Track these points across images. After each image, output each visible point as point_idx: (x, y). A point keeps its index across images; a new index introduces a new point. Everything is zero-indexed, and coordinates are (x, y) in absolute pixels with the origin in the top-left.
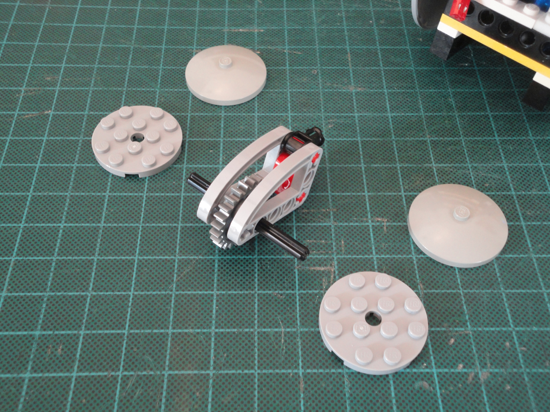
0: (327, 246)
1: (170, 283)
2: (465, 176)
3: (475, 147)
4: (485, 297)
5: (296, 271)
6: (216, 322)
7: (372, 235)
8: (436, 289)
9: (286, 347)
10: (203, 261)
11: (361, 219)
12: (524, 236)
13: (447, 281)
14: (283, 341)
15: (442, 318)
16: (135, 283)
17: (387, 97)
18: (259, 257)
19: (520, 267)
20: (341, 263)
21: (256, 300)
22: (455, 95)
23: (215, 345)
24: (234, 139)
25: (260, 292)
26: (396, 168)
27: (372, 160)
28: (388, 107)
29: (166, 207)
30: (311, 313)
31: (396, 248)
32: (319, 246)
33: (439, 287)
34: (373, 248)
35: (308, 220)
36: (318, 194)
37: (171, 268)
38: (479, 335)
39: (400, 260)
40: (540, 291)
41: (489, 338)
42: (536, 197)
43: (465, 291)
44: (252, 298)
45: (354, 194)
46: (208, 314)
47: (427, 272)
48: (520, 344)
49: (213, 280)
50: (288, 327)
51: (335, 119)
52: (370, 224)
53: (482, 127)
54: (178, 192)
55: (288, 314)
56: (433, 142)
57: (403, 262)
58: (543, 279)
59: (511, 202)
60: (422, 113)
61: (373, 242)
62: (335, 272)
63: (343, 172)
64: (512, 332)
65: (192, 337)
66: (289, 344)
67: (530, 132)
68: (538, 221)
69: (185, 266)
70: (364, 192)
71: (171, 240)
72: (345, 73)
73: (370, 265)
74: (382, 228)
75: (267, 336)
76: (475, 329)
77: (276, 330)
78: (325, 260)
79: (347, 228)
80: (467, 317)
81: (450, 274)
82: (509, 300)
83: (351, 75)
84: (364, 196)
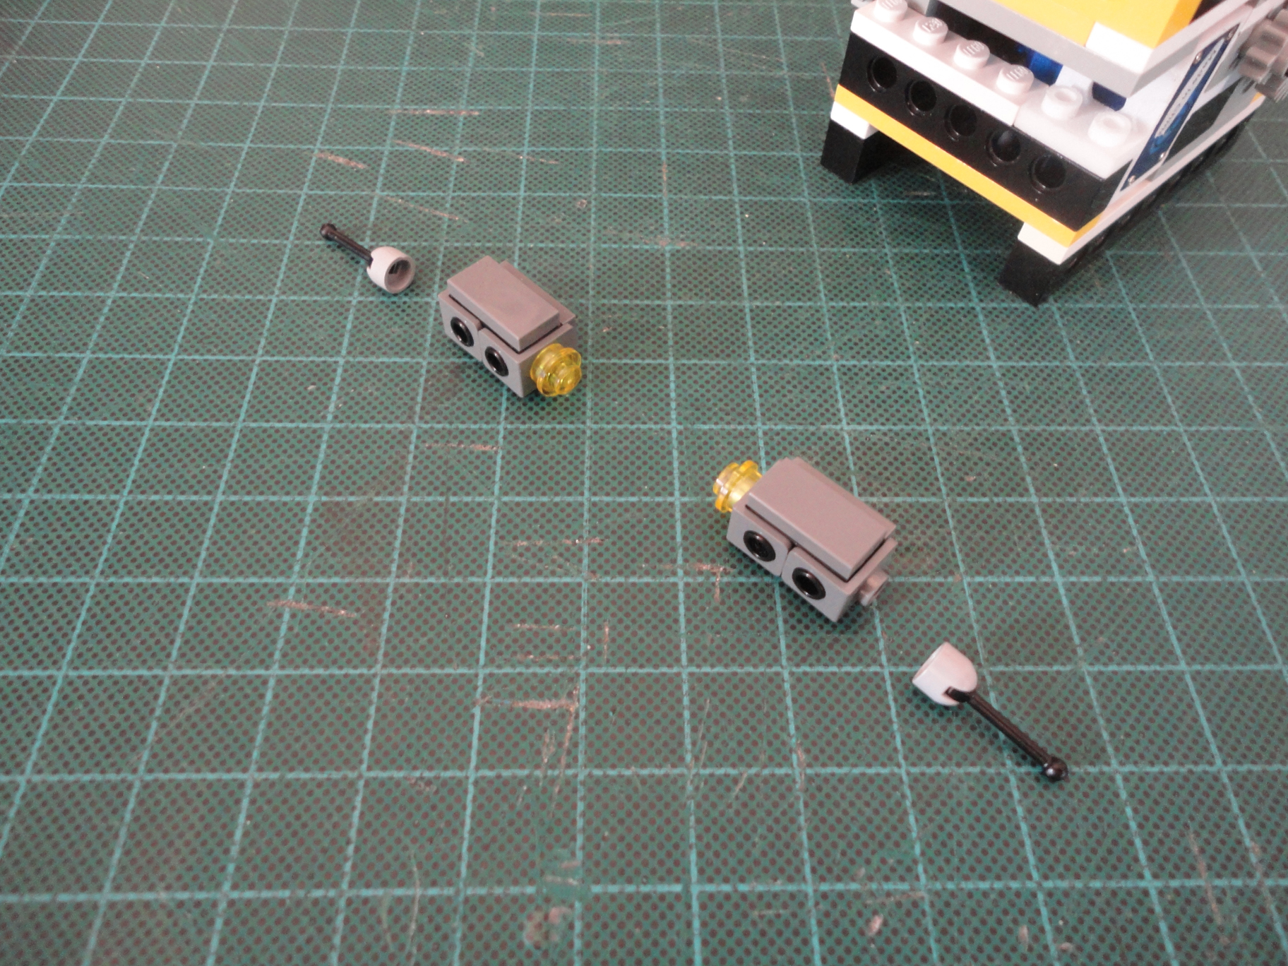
0: (564, 641)
1: (134, 749)
2: (919, 454)
3: (944, 383)
4: (964, 787)
5: (477, 711)
6: (238, 869)
7: (682, 609)
8: (839, 765)
9: (419, 948)
10: (235, 682)
11: (660, 567)
12: (1062, 614)
13: (866, 741)
14: (413, 926)
15: (851, 853)
16: (41, 749)
17: (743, 264)
18: (385, 672)
19: (1053, 700)
20: (598, 688)
21: (358, 801)
22: (900, 260)
23: (223, 941)
24: (373, 359)
25: (372, 774)
26: (753, 433)
27: (698, 414)
28: (745, 287)
29: (170, 531)
30: (502, 839)
31: (740, 647)
32: (543, 641)
33: (846, 758)
34: (683, 646)
35: (526, 567)
36: (557, 499)
37: (146, 704)
38: (947, 904)
39: (749, 681)
40: (1106, 769)
41: (974, 913)
42: (1088, 511)
43: (914, 770)
44: (349, 793)
45: (645, 499)
46: (220, 844)
47: (818, 714)
48: (1058, 930)
49: (252, 740)
50: (434, 884)
51: (619, 314)
52: (680, 580)
53: (960, 336)
54: (209, 493)
55: (439, 840)
56: (845, 371)
57: (757, 687)
58: (1112, 735)
59: (1029, 522)
60: (823, 302)
61: (683, 631)
62: (577, 716)
63: (626, 443)
64: (1034, 895)
65: (161, 915)
66: (428, 938)
67: (1069, 350)
68: (1096, 573)
69: (187, 697)
70: (671, 494)
71: (164, 622)
72: (652, 207)
73: (671, 694)
74: (708, 590)
75: (373, 911)
76: (938, 886)
77: (399, 892)
78: (556, 681)
79: (620, 591)
80: (918, 850)
81: (877, 722)
82: (1025, 795)
83: (666, 211)
84: (672, 504)
